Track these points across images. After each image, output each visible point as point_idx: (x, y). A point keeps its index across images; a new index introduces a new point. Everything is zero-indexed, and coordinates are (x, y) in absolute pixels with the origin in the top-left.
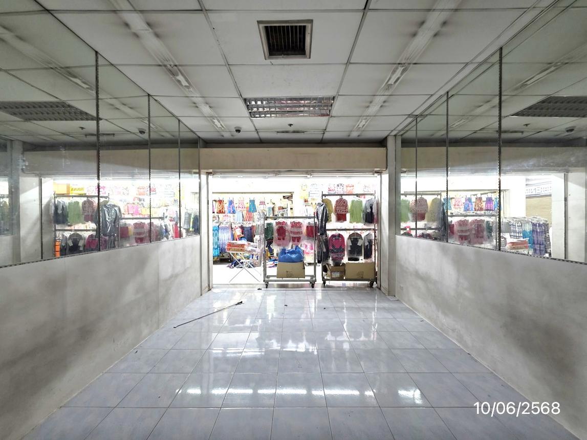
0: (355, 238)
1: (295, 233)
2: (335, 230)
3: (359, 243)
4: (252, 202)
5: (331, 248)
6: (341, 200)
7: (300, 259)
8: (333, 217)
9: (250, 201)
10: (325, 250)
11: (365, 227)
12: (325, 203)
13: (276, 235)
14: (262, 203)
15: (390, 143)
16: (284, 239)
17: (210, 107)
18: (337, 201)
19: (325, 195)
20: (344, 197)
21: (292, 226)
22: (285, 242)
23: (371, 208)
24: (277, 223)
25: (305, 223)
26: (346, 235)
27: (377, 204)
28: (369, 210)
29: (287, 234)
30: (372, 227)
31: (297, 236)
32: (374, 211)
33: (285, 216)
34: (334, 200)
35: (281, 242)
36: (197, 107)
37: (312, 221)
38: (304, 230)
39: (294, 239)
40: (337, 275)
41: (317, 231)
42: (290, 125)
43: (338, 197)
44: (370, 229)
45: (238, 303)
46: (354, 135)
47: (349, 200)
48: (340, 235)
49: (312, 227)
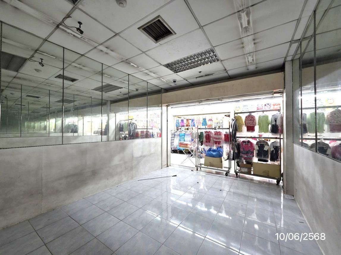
0: (262, 145)
1: (216, 138)
2: (244, 137)
3: (266, 148)
4: (205, 120)
5: (241, 150)
6: (249, 116)
7: (220, 156)
8: (245, 128)
9: (203, 119)
10: (236, 151)
12: (237, 119)
14: (211, 120)
15: (288, 67)
16: (209, 142)
17: (154, 73)
18: (246, 117)
19: (237, 113)
20: (253, 114)
21: (215, 134)
22: (210, 144)
23: (276, 121)
24: (206, 132)
25: (224, 132)
26: (254, 142)
28: (274, 123)
29: (211, 139)
30: (278, 136)
31: (218, 140)
32: (278, 123)
33: (221, 127)
34: (243, 117)
35: (208, 144)
36: (149, 75)
37: (228, 131)
38: (223, 137)
39: (216, 143)
40: (246, 170)
41: (231, 138)
42: (200, 72)
43: (247, 114)
44: (276, 138)
45: (174, 176)
46: (252, 68)
47: (256, 116)
48: (249, 142)
49: (228, 135)
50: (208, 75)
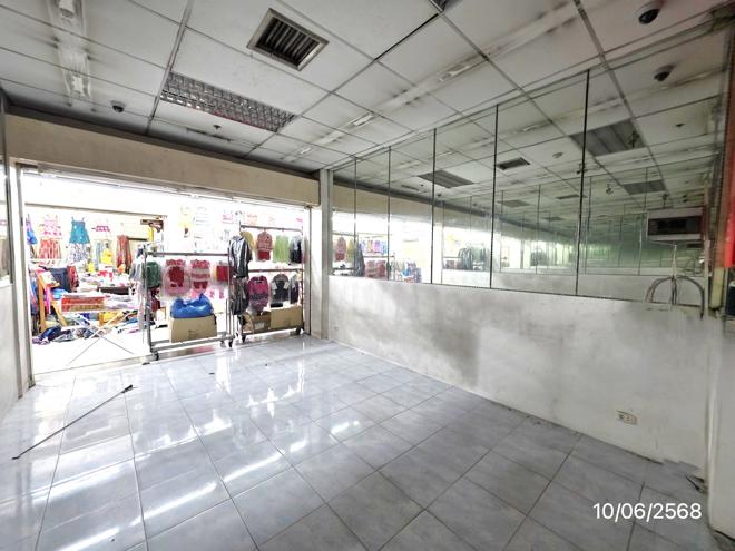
0: (280, 281)
1: (197, 276)
2: (258, 271)
3: (286, 287)
4: (81, 225)
5: (251, 293)
6: (264, 234)
7: (209, 312)
8: (254, 255)
9: (74, 223)
10: (244, 297)
11: (291, 267)
12: (245, 238)
13: (166, 280)
14: (100, 228)
15: (323, 176)
16: (181, 285)
17: (89, 58)
18: (259, 236)
19: (244, 227)
20: (269, 232)
21: (194, 267)
22: (182, 289)
23: (299, 245)
24: (169, 263)
25: (214, 262)
26: (270, 277)
27: (306, 241)
28: (296, 249)
29: (185, 277)
30: (299, 266)
31: (203, 280)
32: (303, 249)
33: (158, 251)
34: (255, 234)
35: (176, 290)
36: (56, 47)
37: (225, 260)
38: (212, 271)
39: (197, 285)
40: (262, 326)
41: (232, 273)
42: (217, 127)
43: (261, 231)
44: (296, 270)
45: (127, 389)
47: (274, 234)
48: (263, 278)
49: (225, 268)
50: (220, 137)
